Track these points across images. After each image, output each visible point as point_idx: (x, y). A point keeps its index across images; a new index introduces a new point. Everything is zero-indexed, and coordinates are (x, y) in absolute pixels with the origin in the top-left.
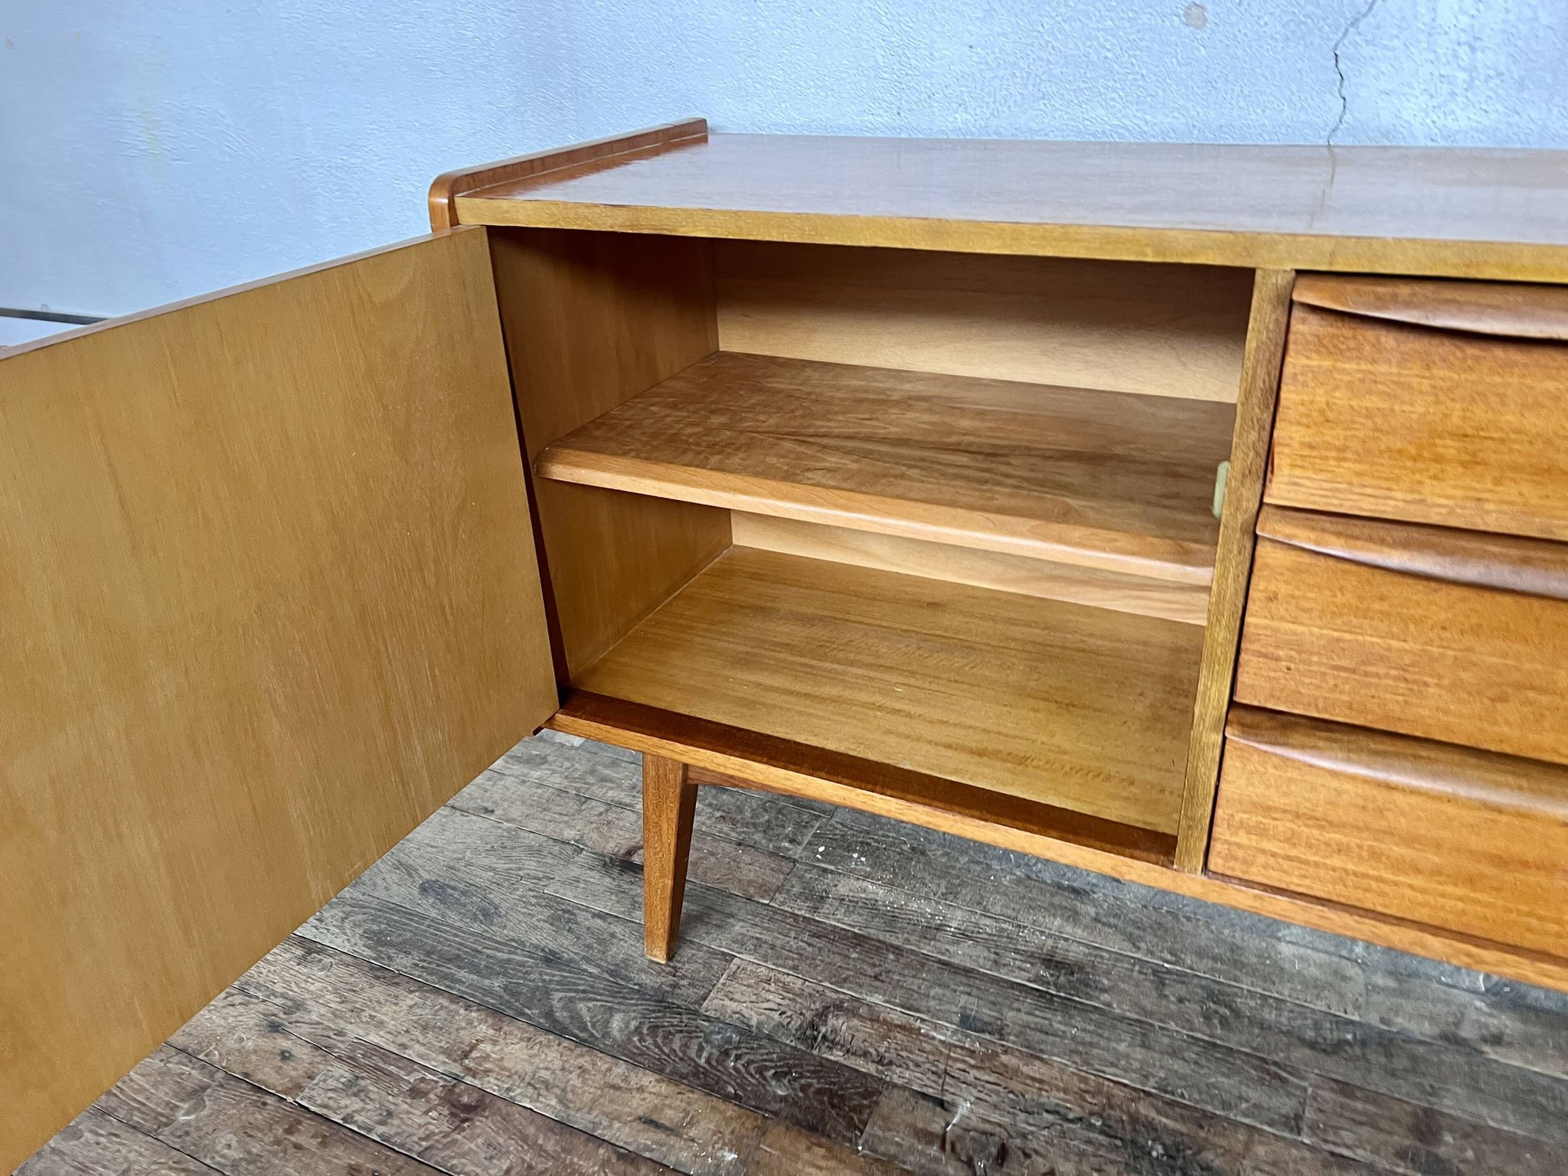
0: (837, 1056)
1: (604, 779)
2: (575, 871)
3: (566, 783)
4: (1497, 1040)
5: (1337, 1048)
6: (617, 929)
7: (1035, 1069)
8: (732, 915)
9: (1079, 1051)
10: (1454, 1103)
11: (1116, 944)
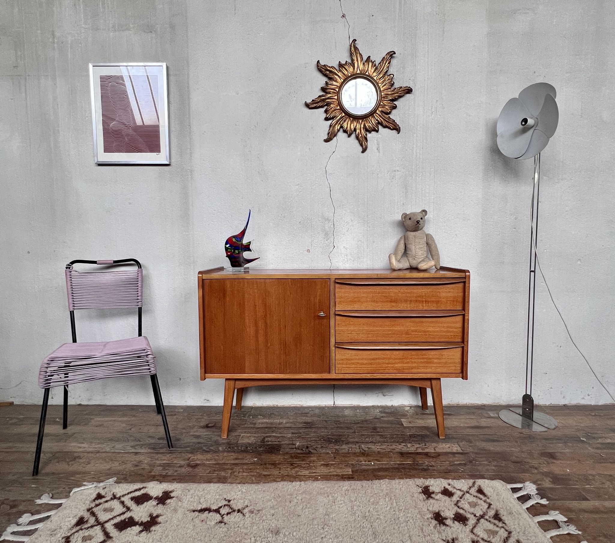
0: (270, 443)
1: (193, 415)
2: (195, 430)
3: (184, 417)
4: (382, 417)
5: (358, 423)
6: (211, 436)
7: (309, 436)
8: (237, 429)
9: (315, 432)
10: (378, 425)
11: (317, 419)
